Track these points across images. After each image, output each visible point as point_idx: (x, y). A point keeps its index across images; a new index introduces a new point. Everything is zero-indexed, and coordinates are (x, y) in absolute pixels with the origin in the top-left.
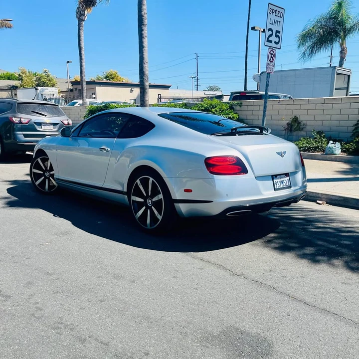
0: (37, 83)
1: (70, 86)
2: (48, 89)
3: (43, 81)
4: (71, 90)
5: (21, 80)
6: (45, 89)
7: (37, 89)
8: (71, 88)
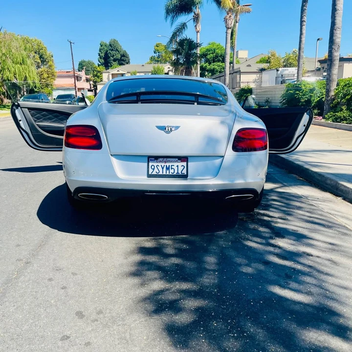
0: (285, 64)
1: (318, 65)
2: (288, 70)
3: (290, 62)
4: (319, 70)
5: (270, 62)
6: (285, 70)
7: (277, 70)
8: (320, 67)
